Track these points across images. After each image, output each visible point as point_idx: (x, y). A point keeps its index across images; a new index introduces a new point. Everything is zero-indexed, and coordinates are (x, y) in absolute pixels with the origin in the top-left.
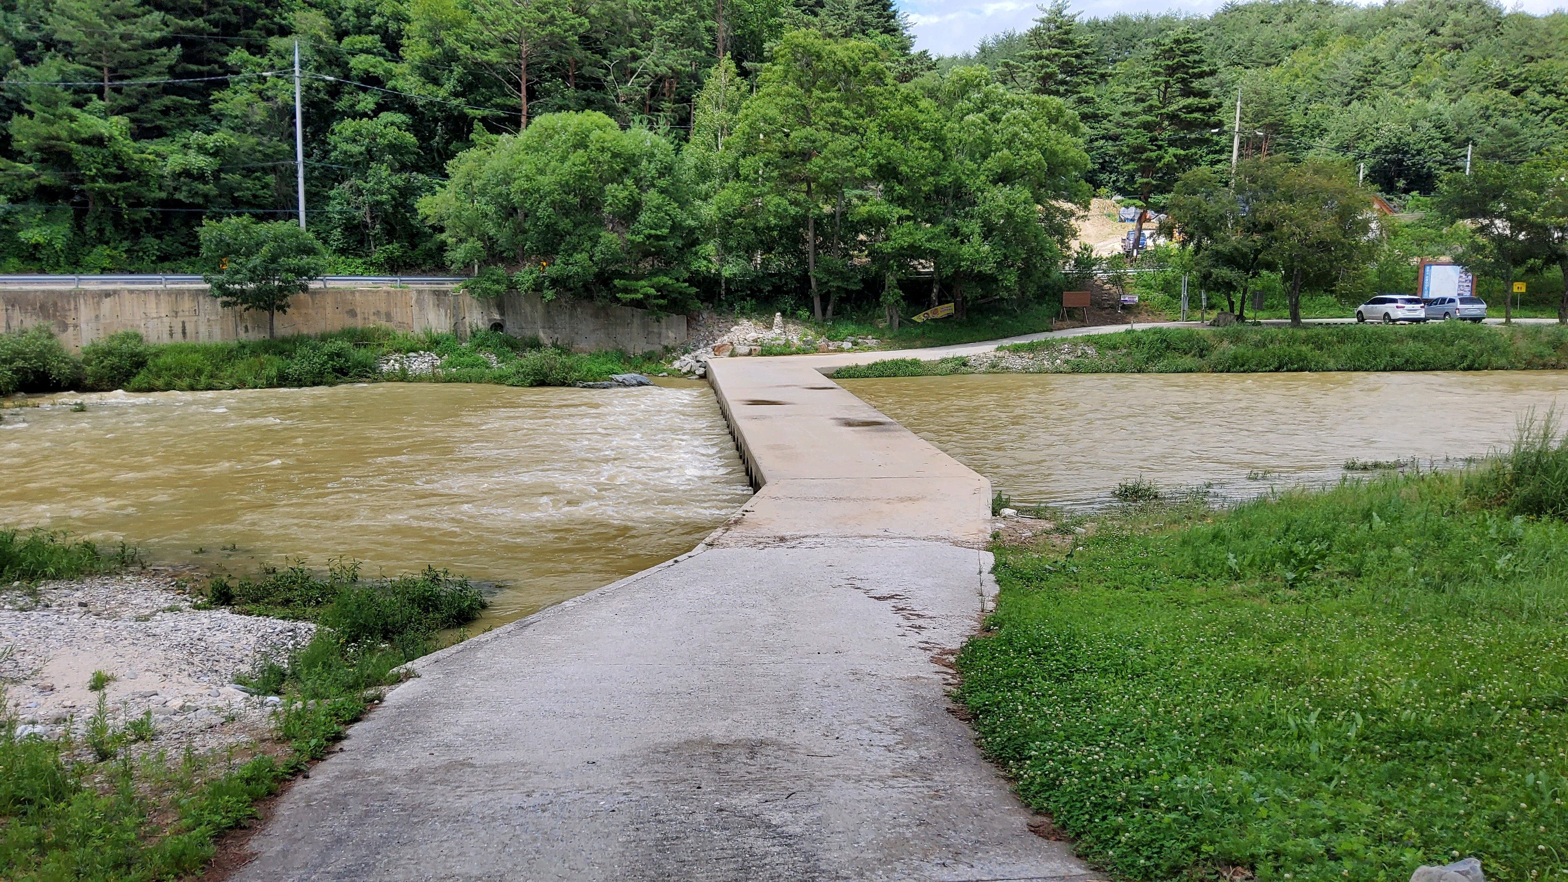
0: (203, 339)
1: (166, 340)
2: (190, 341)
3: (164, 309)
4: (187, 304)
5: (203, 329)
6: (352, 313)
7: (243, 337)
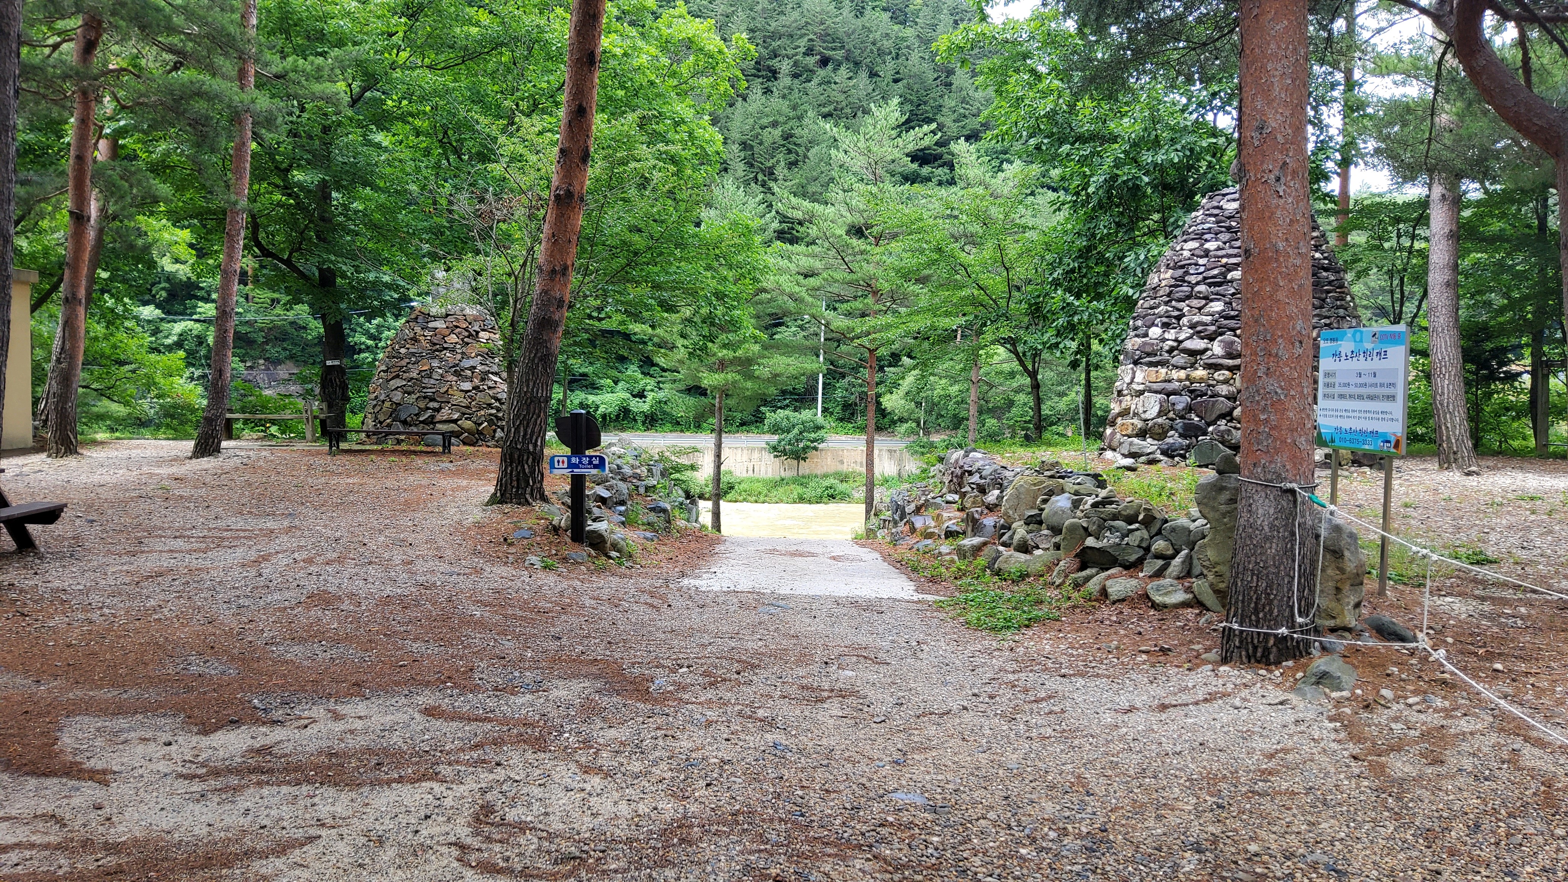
0: (763, 475)
1: (744, 475)
2: (756, 475)
3: (745, 458)
4: (756, 455)
5: (763, 469)
6: (842, 462)
7: (783, 474)
